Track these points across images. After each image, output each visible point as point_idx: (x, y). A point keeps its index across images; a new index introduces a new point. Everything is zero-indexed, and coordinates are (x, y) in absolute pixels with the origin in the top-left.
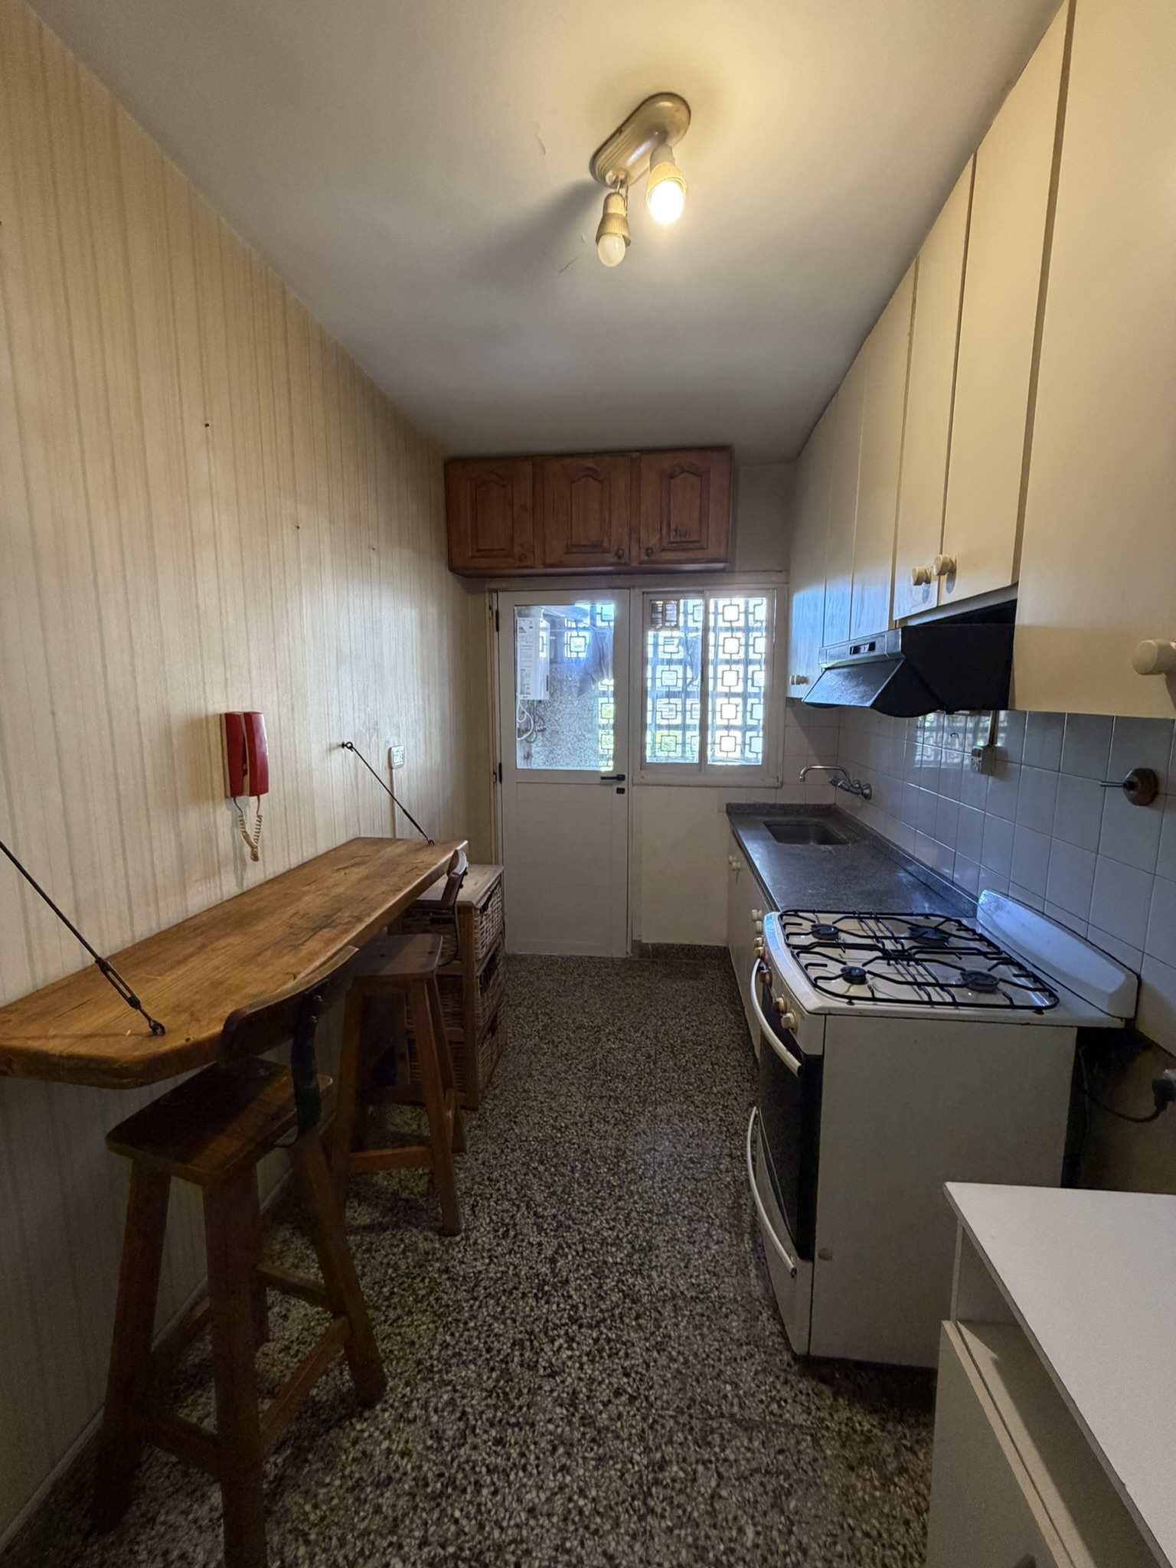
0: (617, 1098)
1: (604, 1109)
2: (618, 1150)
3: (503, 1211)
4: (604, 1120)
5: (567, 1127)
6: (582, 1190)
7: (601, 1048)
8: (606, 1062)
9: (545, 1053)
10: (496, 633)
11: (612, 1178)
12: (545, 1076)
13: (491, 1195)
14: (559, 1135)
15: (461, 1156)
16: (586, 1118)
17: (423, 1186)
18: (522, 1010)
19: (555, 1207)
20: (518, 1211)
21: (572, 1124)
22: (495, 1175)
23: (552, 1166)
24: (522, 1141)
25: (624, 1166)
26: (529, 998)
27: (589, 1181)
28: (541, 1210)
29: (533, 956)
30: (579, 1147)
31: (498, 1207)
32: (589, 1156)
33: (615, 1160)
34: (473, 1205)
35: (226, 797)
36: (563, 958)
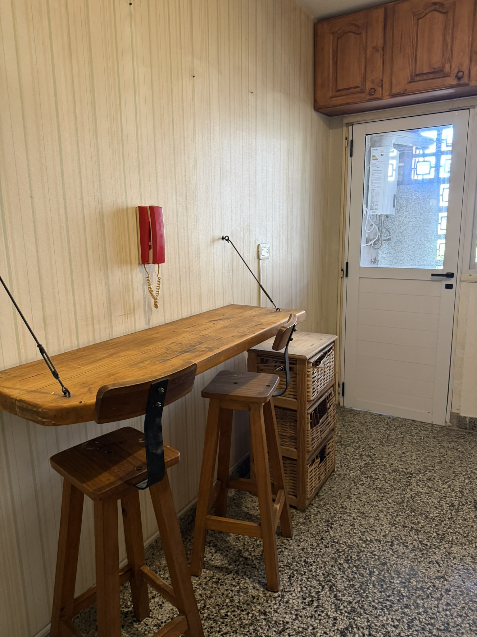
0: (417, 531)
1: (405, 536)
2: (412, 569)
3: (311, 587)
4: (403, 544)
5: (371, 541)
6: (375, 591)
7: (411, 490)
8: (413, 501)
9: (363, 484)
10: (350, 159)
11: (402, 589)
12: (361, 501)
13: (305, 572)
14: (364, 545)
15: (287, 540)
16: (389, 539)
17: (258, 552)
18: (351, 450)
19: (351, 596)
20: (322, 590)
21: (376, 540)
22: (310, 560)
23: (355, 566)
24: (334, 542)
25: (415, 583)
26: (358, 442)
27: (382, 585)
28: (340, 595)
29: (365, 413)
30: (379, 559)
31: (308, 583)
32: (386, 567)
33: (408, 577)
34: (290, 575)
35: (139, 264)
36: (390, 418)
